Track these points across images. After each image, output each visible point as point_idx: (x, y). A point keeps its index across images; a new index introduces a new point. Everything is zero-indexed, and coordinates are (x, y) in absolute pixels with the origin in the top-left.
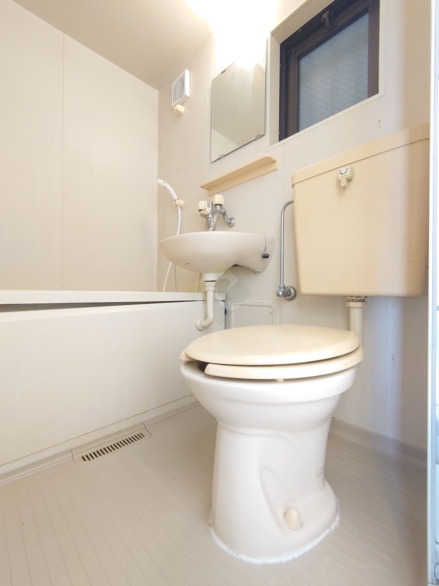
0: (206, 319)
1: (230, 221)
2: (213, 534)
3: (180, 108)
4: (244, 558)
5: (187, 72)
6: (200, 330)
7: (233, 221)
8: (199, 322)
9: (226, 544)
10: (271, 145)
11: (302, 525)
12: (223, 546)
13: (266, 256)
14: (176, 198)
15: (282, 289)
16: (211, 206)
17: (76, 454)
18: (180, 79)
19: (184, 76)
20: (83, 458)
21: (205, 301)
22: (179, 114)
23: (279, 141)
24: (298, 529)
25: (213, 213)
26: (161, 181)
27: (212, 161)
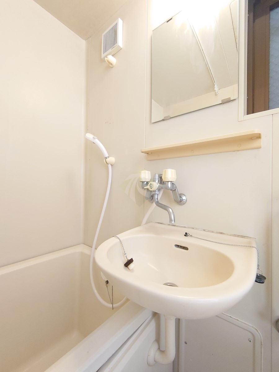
3: (111, 59)
5: (120, 22)
7: (184, 198)
14: (106, 154)
22: (110, 66)
25: (160, 189)
26: (90, 136)
27: (153, 121)
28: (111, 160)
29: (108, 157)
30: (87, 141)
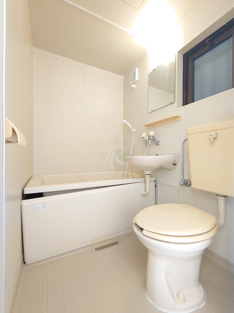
0: (146, 191)
1: (157, 143)
2: (146, 294)
3: (134, 86)
4: (159, 308)
5: (137, 69)
6: (142, 196)
7: (159, 143)
8: (142, 192)
9: (151, 300)
10: (177, 108)
11: (185, 301)
12: (150, 301)
13: (175, 164)
14: (131, 128)
15: (183, 182)
16: (148, 136)
17: (93, 247)
18: (133, 72)
19: (135, 71)
20: (96, 249)
21: (145, 182)
22: (133, 89)
23: (183, 106)
24: (183, 303)
25: (149, 139)
26: (125, 121)
27: (149, 112)
28: (134, 130)
29: (132, 129)
30: (124, 123)
